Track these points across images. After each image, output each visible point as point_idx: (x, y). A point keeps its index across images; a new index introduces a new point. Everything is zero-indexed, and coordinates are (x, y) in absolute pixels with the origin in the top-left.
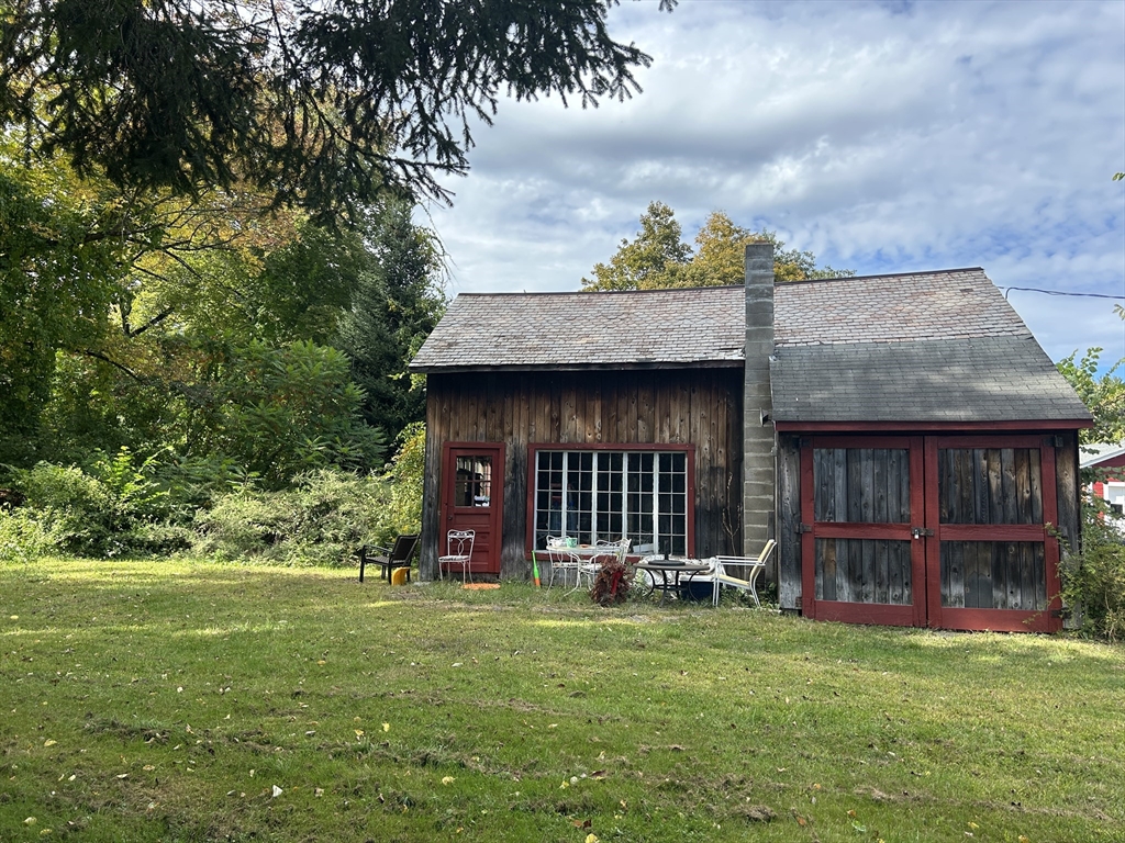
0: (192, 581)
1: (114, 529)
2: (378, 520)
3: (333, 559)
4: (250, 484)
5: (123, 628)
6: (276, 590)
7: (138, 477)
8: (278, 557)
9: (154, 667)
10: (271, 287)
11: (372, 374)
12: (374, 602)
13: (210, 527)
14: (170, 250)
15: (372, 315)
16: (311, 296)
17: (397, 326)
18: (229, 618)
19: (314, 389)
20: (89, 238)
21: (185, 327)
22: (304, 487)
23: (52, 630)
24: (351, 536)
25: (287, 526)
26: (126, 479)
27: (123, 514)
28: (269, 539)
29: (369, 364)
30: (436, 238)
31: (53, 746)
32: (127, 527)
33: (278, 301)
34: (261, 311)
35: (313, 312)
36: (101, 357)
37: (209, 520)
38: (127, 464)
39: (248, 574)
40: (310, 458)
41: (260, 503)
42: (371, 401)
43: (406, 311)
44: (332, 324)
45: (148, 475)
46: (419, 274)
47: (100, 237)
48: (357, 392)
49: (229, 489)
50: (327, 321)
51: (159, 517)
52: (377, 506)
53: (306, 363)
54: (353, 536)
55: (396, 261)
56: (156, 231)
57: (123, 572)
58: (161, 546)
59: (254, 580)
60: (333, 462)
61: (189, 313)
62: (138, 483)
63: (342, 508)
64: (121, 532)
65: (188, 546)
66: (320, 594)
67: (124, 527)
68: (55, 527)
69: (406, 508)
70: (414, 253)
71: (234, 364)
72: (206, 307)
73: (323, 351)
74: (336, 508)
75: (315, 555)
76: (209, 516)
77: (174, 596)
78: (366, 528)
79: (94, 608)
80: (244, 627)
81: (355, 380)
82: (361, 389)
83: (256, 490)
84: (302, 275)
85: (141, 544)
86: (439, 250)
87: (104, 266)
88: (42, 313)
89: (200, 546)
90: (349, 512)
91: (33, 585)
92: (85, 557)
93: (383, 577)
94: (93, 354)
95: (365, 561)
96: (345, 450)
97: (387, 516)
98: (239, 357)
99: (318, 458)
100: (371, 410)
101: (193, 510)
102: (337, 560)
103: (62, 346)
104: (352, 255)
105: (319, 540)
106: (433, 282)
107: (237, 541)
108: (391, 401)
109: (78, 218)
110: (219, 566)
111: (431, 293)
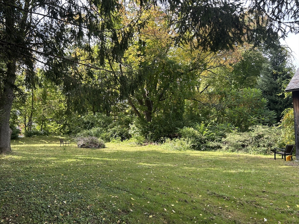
0: (224, 157)
1: (202, 143)
2: (278, 140)
3: (264, 152)
4: (236, 130)
5: (210, 169)
6: (248, 161)
7: (207, 130)
8: (247, 151)
9: (220, 180)
10: (235, 74)
11: (269, 95)
12: (282, 166)
13: (226, 143)
14: (208, 69)
15: (268, 76)
16: (247, 74)
17: (277, 78)
18: (238, 168)
19: (252, 101)
20: (190, 70)
21: (213, 89)
22: (252, 131)
23: (193, 168)
24: (269, 145)
25: (248, 142)
26: (204, 130)
27: (204, 139)
28: (243, 146)
29: (268, 92)
30: (288, 47)
31: (201, 197)
32: (205, 142)
33: (238, 78)
34: (233, 81)
35: (248, 79)
36: (195, 100)
37: (226, 141)
38: (204, 126)
39: (239, 156)
40: (252, 122)
41: (239, 135)
42: (270, 103)
43: (280, 73)
44: (254, 81)
45: (209, 129)
46: (283, 60)
47: (192, 70)
48: (265, 100)
49: (231, 132)
50: (253, 81)
51: (213, 140)
52: (277, 136)
53: (248, 94)
54: (270, 145)
55: (275, 58)
56: (205, 65)
57: (206, 154)
58: (214, 148)
59: (241, 157)
60: (260, 123)
61: (214, 85)
62: (207, 131)
63: (265, 137)
64: (204, 144)
65: (221, 148)
66: (263, 162)
67: (204, 142)
68: (189, 143)
69: (287, 136)
70: (281, 54)
71: (227, 97)
72: (218, 83)
73: (253, 89)
74: (263, 137)
75: (258, 151)
76: (226, 140)
77: (220, 161)
78: (274, 143)
79: (202, 163)
80: (242, 171)
81: (264, 97)
82: (266, 99)
83: (238, 132)
84: (244, 69)
85: (209, 147)
86: (290, 51)
87: (194, 77)
88: (181, 91)
89: (224, 148)
90: (267, 138)
91: (187, 157)
92: (196, 150)
93: (283, 158)
94: (193, 99)
95: (275, 153)
96: (263, 119)
97: (281, 139)
98: (229, 95)
99: (255, 122)
100: (270, 106)
101: (221, 138)
102: (265, 153)
103: (186, 98)
104: (259, 60)
105: (259, 146)
106: (288, 62)
107: (234, 146)
108: (277, 102)
109: (187, 66)
110: (230, 153)
111: (288, 65)
